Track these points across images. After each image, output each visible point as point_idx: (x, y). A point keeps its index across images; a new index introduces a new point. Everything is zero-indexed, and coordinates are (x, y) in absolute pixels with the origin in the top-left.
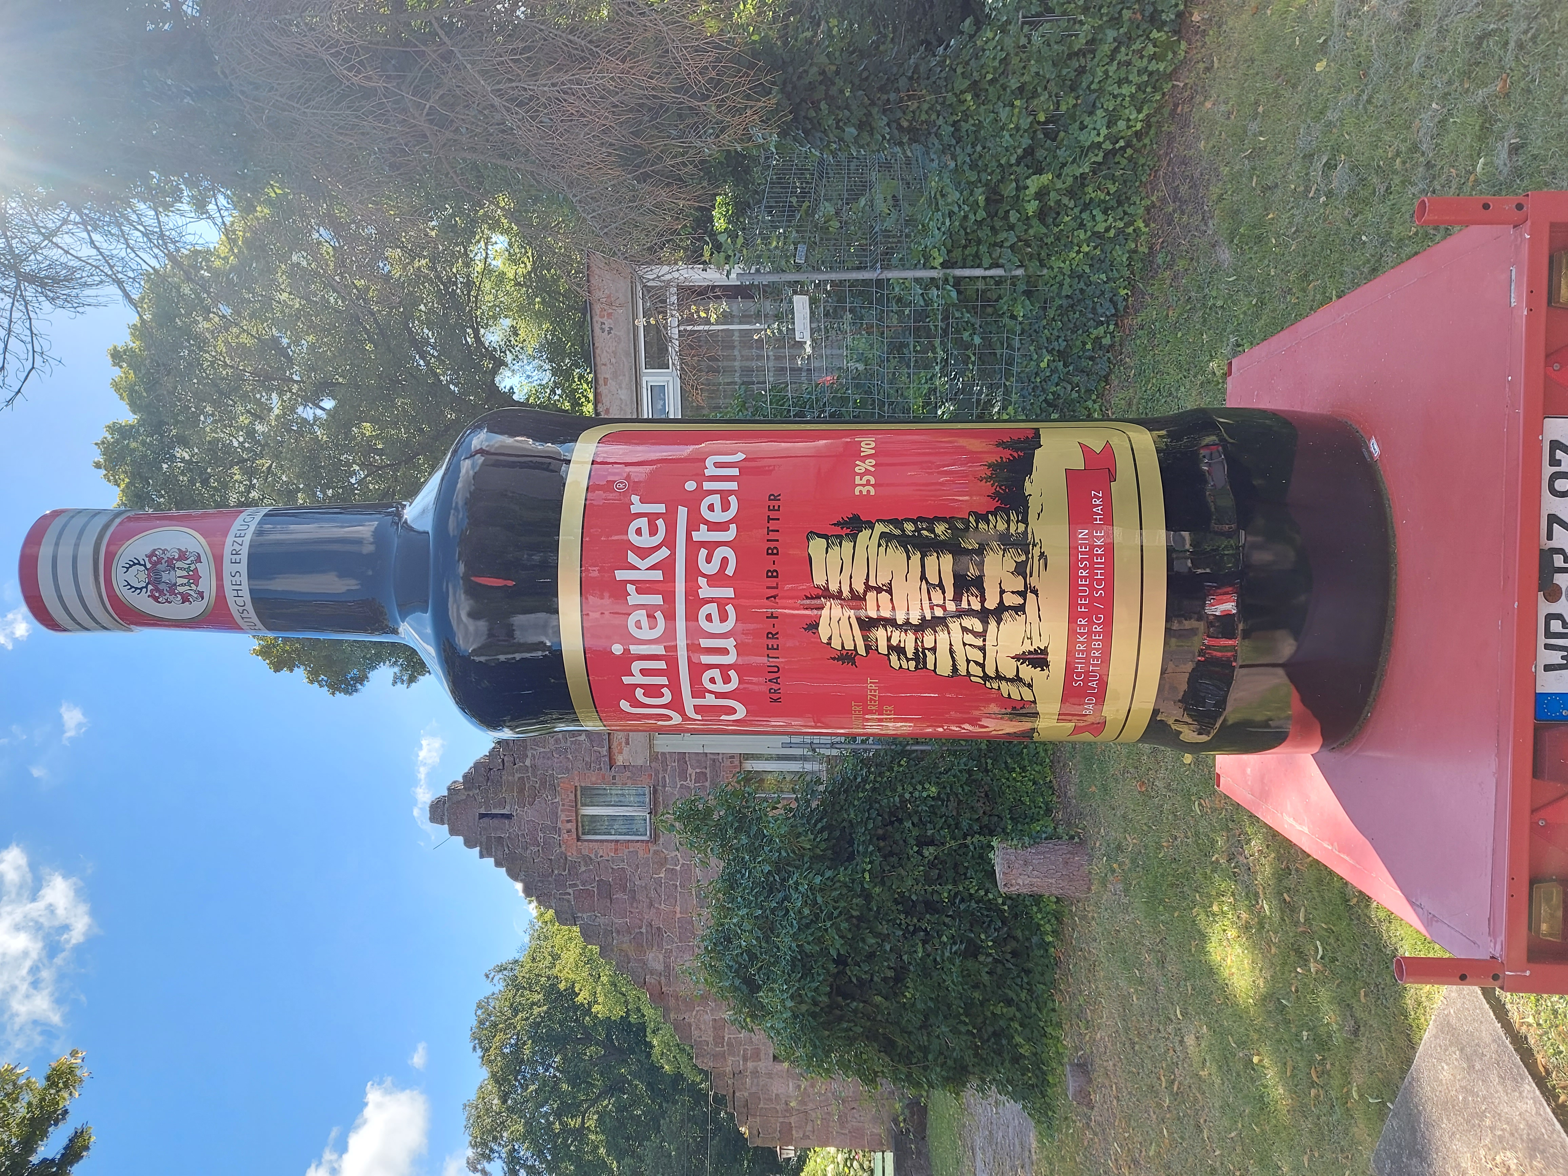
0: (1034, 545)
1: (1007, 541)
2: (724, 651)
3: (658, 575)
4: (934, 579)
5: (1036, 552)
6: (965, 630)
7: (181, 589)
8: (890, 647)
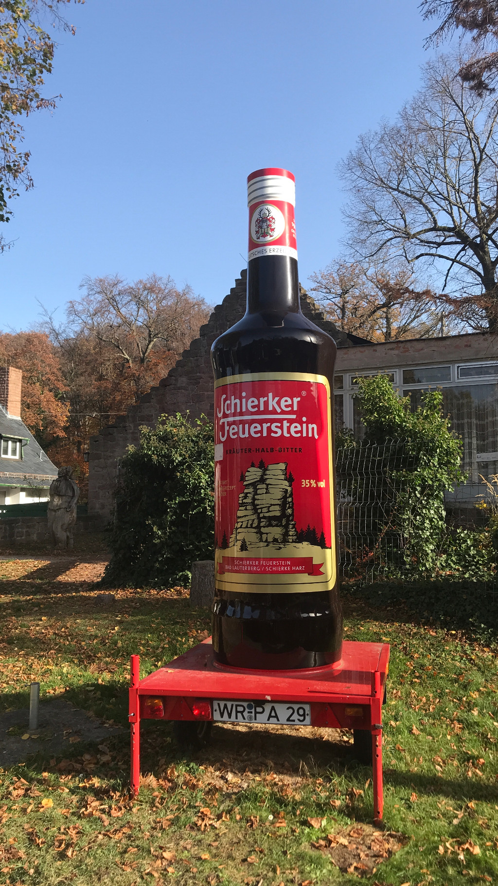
0: (284, 545)
1: (286, 534)
2: (244, 433)
3: (271, 408)
4: (271, 508)
5: (282, 546)
6: (254, 520)
7: (260, 231)
8: (247, 493)
